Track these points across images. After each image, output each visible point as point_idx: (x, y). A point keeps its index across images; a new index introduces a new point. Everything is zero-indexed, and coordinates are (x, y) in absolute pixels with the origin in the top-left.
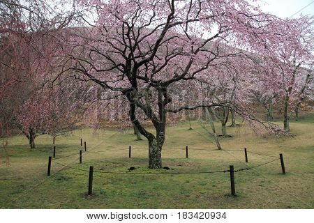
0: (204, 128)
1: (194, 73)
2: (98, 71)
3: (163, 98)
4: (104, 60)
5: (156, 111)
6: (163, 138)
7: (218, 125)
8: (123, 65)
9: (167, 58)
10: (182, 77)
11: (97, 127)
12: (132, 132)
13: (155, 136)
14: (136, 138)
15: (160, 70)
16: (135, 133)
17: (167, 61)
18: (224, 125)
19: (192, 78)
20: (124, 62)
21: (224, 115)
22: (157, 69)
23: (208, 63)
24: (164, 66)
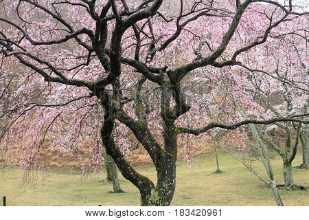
0: (250, 169)
1: (238, 53)
2: (36, 44)
3: (173, 104)
4: (50, 22)
5: (156, 128)
6: (172, 188)
7: (278, 163)
8: (89, 33)
9: (181, 22)
10: (211, 61)
11: (31, 165)
12: (103, 175)
13: (155, 182)
14: (110, 187)
15: (164, 46)
16: (109, 179)
17: (180, 28)
18: (288, 163)
19: (232, 62)
20: (93, 26)
21: (288, 145)
22: (158, 46)
23: (268, 31)
24: (174, 38)
